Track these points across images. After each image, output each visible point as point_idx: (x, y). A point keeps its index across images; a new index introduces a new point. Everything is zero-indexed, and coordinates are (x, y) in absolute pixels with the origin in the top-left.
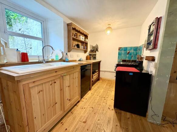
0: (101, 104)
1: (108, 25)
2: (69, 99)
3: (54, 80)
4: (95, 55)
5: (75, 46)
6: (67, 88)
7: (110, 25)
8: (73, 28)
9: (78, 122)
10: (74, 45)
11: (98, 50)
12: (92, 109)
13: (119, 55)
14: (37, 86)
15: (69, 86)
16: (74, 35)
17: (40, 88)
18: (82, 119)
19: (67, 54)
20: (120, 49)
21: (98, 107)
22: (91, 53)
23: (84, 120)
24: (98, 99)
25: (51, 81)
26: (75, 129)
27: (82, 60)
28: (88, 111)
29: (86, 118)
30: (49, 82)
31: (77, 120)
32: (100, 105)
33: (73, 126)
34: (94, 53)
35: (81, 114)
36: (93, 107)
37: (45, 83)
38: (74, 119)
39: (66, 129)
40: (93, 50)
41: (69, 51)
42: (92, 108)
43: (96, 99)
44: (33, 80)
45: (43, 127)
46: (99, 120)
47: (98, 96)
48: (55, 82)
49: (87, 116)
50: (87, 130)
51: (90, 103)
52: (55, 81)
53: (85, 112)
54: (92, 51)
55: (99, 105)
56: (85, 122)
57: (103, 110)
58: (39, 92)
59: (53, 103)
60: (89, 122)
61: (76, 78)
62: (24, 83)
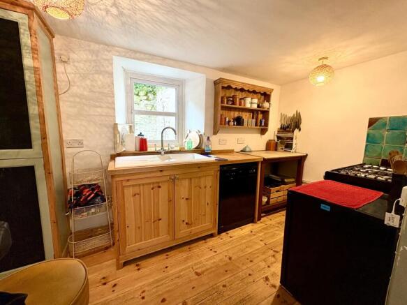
0: (255, 261)
1: (320, 59)
2: (186, 221)
3: (158, 183)
4: (292, 139)
5: (229, 121)
6: (183, 202)
7: (326, 58)
8: (223, 88)
9: (189, 267)
10: (227, 120)
11: (302, 126)
12: (229, 261)
13: (367, 141)
14: (133, 186)
15: (187, 199)
16: (228, 101)
17: (136, 190)
18: (198, 266)
19: (208, 138)
20: (372, 122)
21: (243, 264)
22: (282, 135)
23: (199, 271)
24: (258, 247)
25: (153, 183)
26: (177, 275)
27: (247, 149)
28: (217, 259)
29: (204, 269)
30: (150, 184)
31: (189, 264)
32: (251, 261)
33: (178, 269)
34: (289, 135)
35: (202, 259)
36: (233, 259)
37: (143, 185)
38: (187, 259)
39: (167, 267)
40: (288, 127)
41: (215, 133)
42: (230, 258)
43: (251, 247)
44: (127, 178)
45: (137, 244)
46: (224, 286)
47: (262, 243)
48: (159, 187)
49: (208, 267)
50: (193, 288)
51: (233, 248)
52: (160, 185)
53: (210, 259)
54: (284, 129)
55: (249, 261)
56: (197, 274)
57: (250, 275)
58: (135, 195)
59: (154, 217)
60: (204, 278)
61: (205, 187)
62: (118, 179)
